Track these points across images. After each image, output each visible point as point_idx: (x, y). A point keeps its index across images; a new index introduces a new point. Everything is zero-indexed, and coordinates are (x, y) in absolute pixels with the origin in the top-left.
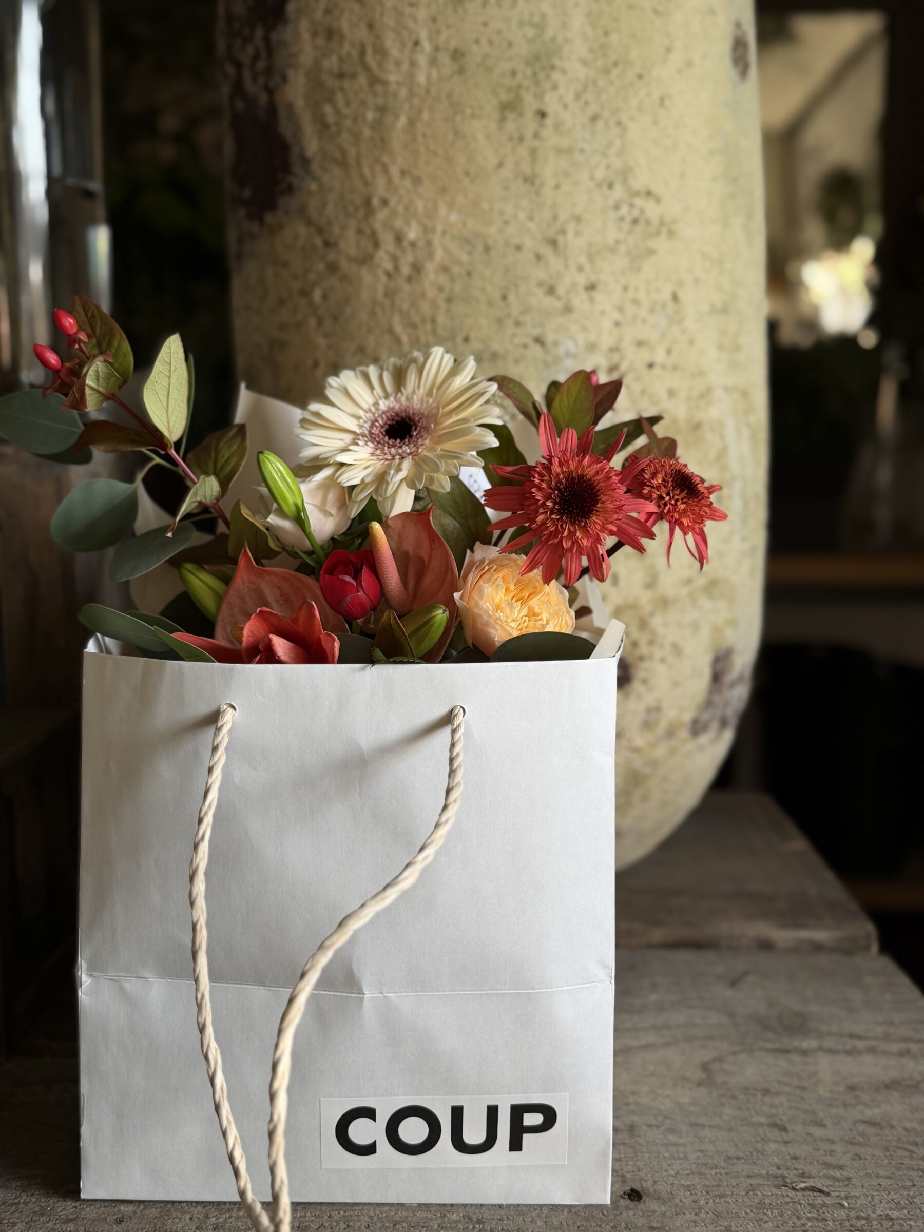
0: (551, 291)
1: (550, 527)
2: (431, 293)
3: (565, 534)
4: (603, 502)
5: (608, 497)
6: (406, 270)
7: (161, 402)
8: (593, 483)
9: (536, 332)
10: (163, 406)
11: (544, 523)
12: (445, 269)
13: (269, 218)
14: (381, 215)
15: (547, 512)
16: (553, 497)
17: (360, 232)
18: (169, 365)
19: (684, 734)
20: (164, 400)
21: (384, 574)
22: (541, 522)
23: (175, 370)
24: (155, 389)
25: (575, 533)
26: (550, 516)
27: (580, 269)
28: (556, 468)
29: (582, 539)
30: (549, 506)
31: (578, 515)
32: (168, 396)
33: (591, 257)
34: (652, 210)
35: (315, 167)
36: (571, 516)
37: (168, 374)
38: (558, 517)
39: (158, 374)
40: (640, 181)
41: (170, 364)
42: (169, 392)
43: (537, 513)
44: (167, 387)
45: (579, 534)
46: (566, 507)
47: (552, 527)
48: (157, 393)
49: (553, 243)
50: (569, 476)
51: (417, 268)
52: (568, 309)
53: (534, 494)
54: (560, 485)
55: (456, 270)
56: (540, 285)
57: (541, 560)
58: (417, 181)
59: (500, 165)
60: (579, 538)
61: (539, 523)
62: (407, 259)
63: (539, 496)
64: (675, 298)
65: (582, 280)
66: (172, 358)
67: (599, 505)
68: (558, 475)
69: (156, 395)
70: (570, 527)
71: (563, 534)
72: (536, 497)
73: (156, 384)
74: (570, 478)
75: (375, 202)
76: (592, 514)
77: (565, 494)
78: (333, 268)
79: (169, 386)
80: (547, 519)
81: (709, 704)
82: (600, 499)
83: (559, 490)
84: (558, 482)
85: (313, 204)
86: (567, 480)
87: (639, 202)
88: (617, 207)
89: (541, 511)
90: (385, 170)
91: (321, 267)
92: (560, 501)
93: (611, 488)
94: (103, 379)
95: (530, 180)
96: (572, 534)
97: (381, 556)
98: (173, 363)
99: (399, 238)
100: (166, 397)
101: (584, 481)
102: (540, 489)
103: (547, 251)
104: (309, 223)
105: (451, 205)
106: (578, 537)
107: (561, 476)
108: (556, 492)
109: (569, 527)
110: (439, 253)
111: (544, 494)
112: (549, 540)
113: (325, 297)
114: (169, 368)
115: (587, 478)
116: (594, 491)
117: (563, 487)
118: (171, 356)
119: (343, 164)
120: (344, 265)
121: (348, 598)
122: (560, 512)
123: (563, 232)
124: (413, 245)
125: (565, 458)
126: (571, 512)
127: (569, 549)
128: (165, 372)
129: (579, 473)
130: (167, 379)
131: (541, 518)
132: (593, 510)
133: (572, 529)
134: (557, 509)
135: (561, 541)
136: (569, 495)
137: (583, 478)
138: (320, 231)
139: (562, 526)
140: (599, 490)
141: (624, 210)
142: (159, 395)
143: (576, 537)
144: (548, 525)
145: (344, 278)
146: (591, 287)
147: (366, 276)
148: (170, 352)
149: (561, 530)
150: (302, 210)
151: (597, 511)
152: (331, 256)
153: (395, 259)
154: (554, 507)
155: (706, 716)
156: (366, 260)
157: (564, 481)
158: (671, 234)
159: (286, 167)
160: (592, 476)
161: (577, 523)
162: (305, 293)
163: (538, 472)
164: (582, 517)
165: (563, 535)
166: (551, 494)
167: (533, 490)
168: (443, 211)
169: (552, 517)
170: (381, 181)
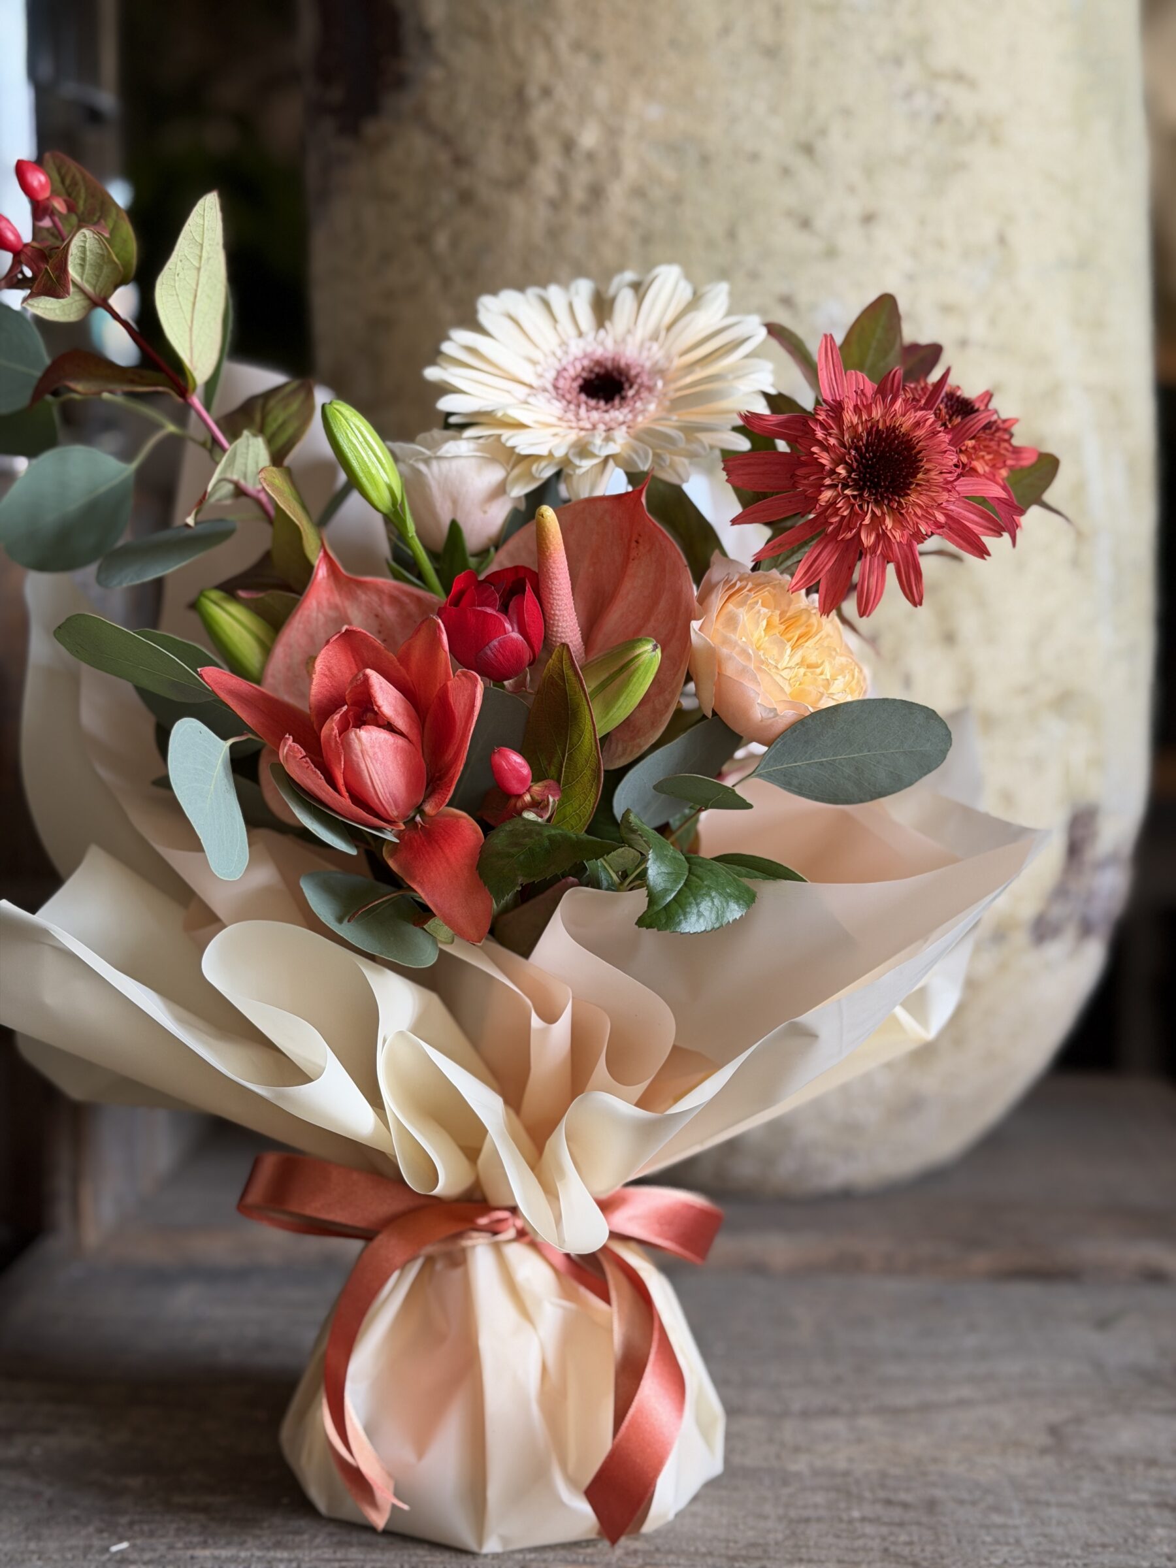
0: (805, 224)
1: (842, 510)
2: (618, 229)
3: (867, 521)
4: (928, 471)
5: (935, 465)
6: (578, 194)
7: (183, 311)
8: (911, 439)
9: (782, 287)
10: (185, 318)
11: (832, 504)
12: (638, 192)
13: (371, 129)
14: (541, 113)
15: (837, 486)
16: (847, 459)
17: (508, 139)
18: (199, 248)
19: (1021, 938)
20: (187, 308)
21: (554, 599)
22: (827, 502)
23: (209, 258)
24: (175, 286)
25: (881, 519)
26: (843, 491)
27: (851, 189)
28: (849, 417)
29: (893, 531)
30: (840, 474)
31: (887, 490)
32: (194, 304)
33: (869, 172)
34: (965, 103)
35: (442, 45)
36: (877, 491)
37: (197, 265)
38: (855, 493)
39: (181, 261)
40: (945, 55)
41: (202, 245)
42: (195, 296)
43: (819, 488)
44: (194, 286)
45: (889, 523)
46: (868, 476)
47: (845, 510)
48: (177, 295)
49: (808, 149)
50: (872, 427)
51: (596, 192)
52: (831, 253)
53: (815, 456)
54: (858, 442)
55: (657, 193)
56: (789, 213)
57: (823, 568)
58: (597, 57)
59: (726, 30)
60: (889, 527)
61: (823, 504)
62: (581, 179)
63: (825, 459)
64: (1002, 240)
65: (854, 208)
66: (205, 235)
67: (920, 476)
68: (854, 427)
69: (175, 297)
70: (874, 509)
71: (864, 520)
72: (820, 460)
73: (177, 278)
74: (873, 430)
75: (533, 92)
76: (909, 489)
77: (867, 455)
78: (466, 197)
79: (197, 285)
80: (839, 495)
81: (1061, 892)
82: (923, 466)
83: (857, 449)
84: (855, 438)
85: (436, 101)
86: (869, 434)
87: (944, 88)
88: (908, 95)
89: (828, 482)
90: (548, 42)
91: (446, 197)
92: (858, 467)
93: (938, 450)
94: (91, 265)
95: (772, 52)
96: (877, 521)
97: (554, 566)
98: (206, 247)
99: (568, 146)
100: (190, 305)
101: (897, 437)
102: (826, 448)
103: (799, 162)
104: (430, 129)
105: (650, 93)
106: (886, 527)
107: (860, 429)
108: (853, 452)
109: (872, 509)
110: (631, 169)
111: (833, 456)
112: (839, 535)
113: (455, 242)
114: (199, 254)
115: (900, 431)
116: (915, 451)
117: (863, 444)
118: (203, 232)
119: (483, 35)
120: (485, 193)
121: (495, 643)
122: (858, 484)
123: (823, 132)
124: (591, 156)
125: (864, 400)
126: (876, 486)
127: (870, 548)
128: (192, 260)
129: (888, 424)
130: (195, 272)
131: (827, 495)
132: (911, 483)
133: (878, 513)
134: (854, 480)
135: (858, 534)
136: (871, 459)
137: (894, 431)
138: (447, 141)
139: (861, 506)
140: (920, 452)
141: (920, 100)
142: (180, 298)
143: (884, 527)
144: (839, 506)
145: (486, 213)
146: (868, 219)
147: (517, 207)
148: (203, 225)
149: (860, 512)
150: (420, 114)
151: (918, 485)
152: (464, 178)
153: (562, 180)
154: (849, 477)
155: (1058, 911)
156: (517, 182)
157: (865, 435)
158: (995, 140)
159: (394, 47)
160: (908, 429)
161: (886, 502)
162: (423, 239)
163: (821, 423)
164: (893, 493)
165: (864, 523)
166: (844, 455)
167: (815, 449)
168: (636, 102)
169: (846, 492)
170: (540, 61)
